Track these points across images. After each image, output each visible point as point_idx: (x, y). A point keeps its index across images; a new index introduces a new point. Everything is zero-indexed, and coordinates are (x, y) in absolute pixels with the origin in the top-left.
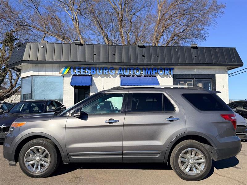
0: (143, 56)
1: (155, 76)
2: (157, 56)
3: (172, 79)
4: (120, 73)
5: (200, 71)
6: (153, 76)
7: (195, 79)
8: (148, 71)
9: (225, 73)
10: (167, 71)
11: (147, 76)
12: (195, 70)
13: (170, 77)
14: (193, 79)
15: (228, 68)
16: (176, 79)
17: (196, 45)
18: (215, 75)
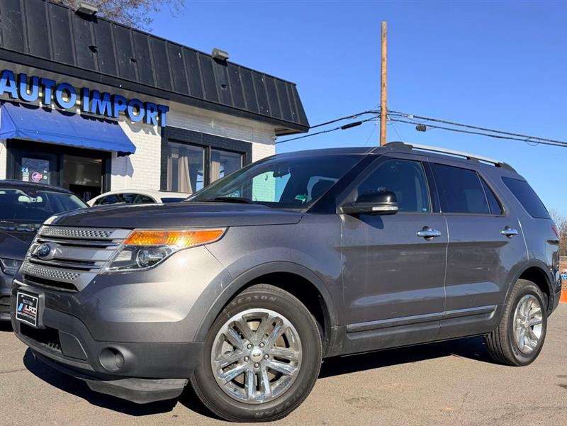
0: (93, 49)
1: (116, 123)
2: (133, 60)
3: (158, 137)
4: (8, 89)
5: (222, 128)
6: (109, 122)
7: (212, 148)
8: (99, 101)
9: (269, 144)
10: (152, 112)
11: (94, 119)
12: (213, 124)
13: (154, 134)
14: (205, 147)
15: (276, 131)
16: (170, 143)
17: (225, 56)
18: (251, 144)
